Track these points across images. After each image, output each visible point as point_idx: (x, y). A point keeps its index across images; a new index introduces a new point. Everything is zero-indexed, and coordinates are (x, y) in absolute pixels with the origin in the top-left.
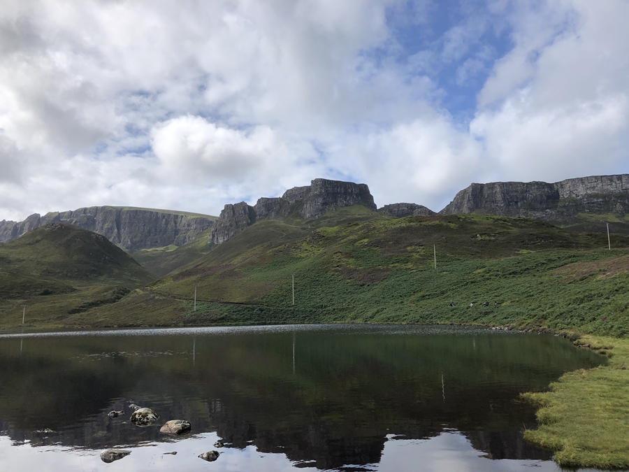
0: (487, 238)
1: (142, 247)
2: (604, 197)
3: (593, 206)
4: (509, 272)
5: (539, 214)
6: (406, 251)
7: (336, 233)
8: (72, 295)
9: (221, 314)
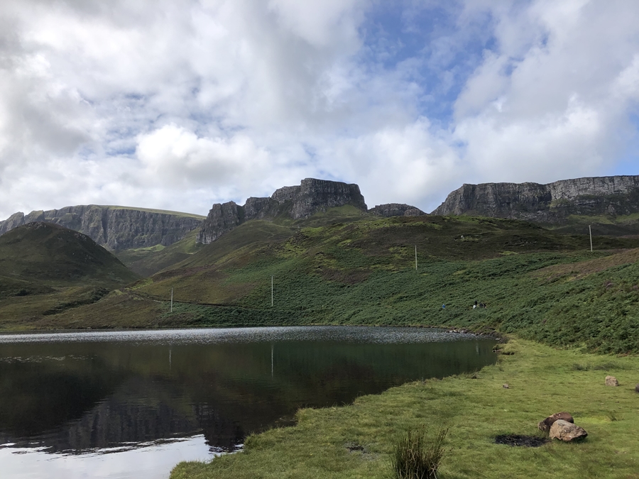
0: (471, 239)
1: (128, 247)
2: (595, 198)
3: (585, 208)
4: (488, 274)
5: (530, 216)
6: (389, 252)
7: (321, 233)
8: (49, 295)
9: (198, 316)
